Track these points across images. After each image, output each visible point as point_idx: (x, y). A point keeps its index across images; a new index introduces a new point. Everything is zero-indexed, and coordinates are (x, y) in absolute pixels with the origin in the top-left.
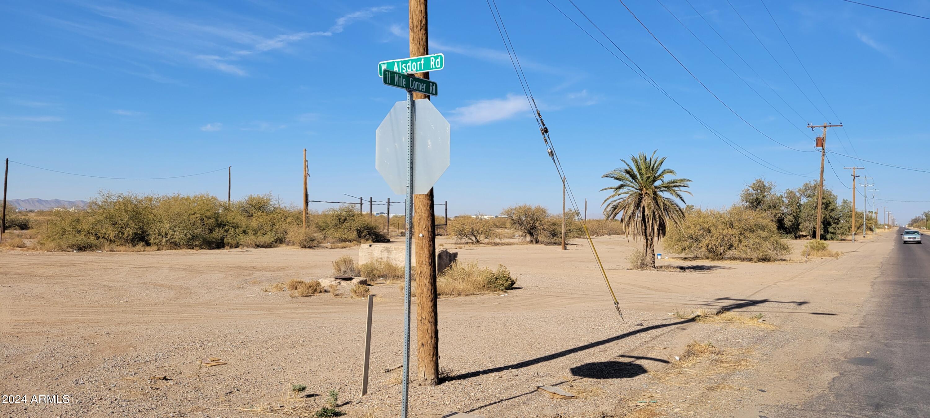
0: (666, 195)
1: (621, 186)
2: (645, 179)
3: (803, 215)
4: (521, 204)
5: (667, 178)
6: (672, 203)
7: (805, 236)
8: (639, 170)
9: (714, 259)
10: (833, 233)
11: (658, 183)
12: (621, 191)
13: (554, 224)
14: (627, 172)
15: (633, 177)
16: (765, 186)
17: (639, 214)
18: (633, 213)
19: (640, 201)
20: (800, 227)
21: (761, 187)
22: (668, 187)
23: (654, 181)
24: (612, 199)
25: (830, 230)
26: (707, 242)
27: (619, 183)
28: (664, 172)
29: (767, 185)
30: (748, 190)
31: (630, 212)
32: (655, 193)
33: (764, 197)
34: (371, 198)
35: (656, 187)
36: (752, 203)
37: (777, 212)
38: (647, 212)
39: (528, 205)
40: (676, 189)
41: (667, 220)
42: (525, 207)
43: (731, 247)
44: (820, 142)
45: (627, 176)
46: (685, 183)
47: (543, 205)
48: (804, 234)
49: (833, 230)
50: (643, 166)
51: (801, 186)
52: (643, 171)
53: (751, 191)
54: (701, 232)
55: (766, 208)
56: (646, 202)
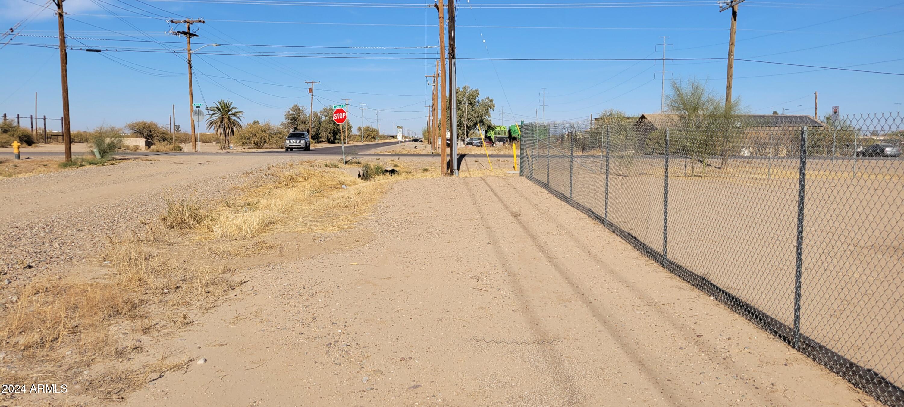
0: (233, 118)
1: (214, 114)
2: (224, 111)
3: (321, 129)
4: (141, 121)
5: (234, 111)
6: (236, 121)
7: (324, 142)
8: (222, 107)
9: (258, 148)
10: (338, 139)
11: (230, 113)
12: (214, 116)
13: (163, 133)
14: (217, 108)
15: (219, 110)
16: (299, 109)
17: (222, 126)
18: (220, 126)
19: (222, 120)
20: (320, 136)
21: (297, 110)
22: (235, 114)
23: (228, 112)
24: (210, 119)
25: (337, 137)
26: (254, 140)
27: (213, 112)
28: (232, 108)
29: (301, 108)
30: (289, 111)
31: (218, 125)
32: (229, 117)
33: (299, 116)
34: (18, 115)
35: (229, 115)
36: (292, 120)
37: (306, 126)
38: (225, 125)
39: (145, 121)
40: (238, 115)
41: (235, 129)
42: (143, 121)
43: (265, 142)
44: (311, 90)
45: (216, 109)
46: (242, 113)
47: (154, 121)
48: (324, 140)
49: (339, 138)
50: (223, 106)
51: (322, 110)
52: (224, 107)
53: (291, 112)
54: (251, 135)
55: (300, 124)
56: (225, 121)
